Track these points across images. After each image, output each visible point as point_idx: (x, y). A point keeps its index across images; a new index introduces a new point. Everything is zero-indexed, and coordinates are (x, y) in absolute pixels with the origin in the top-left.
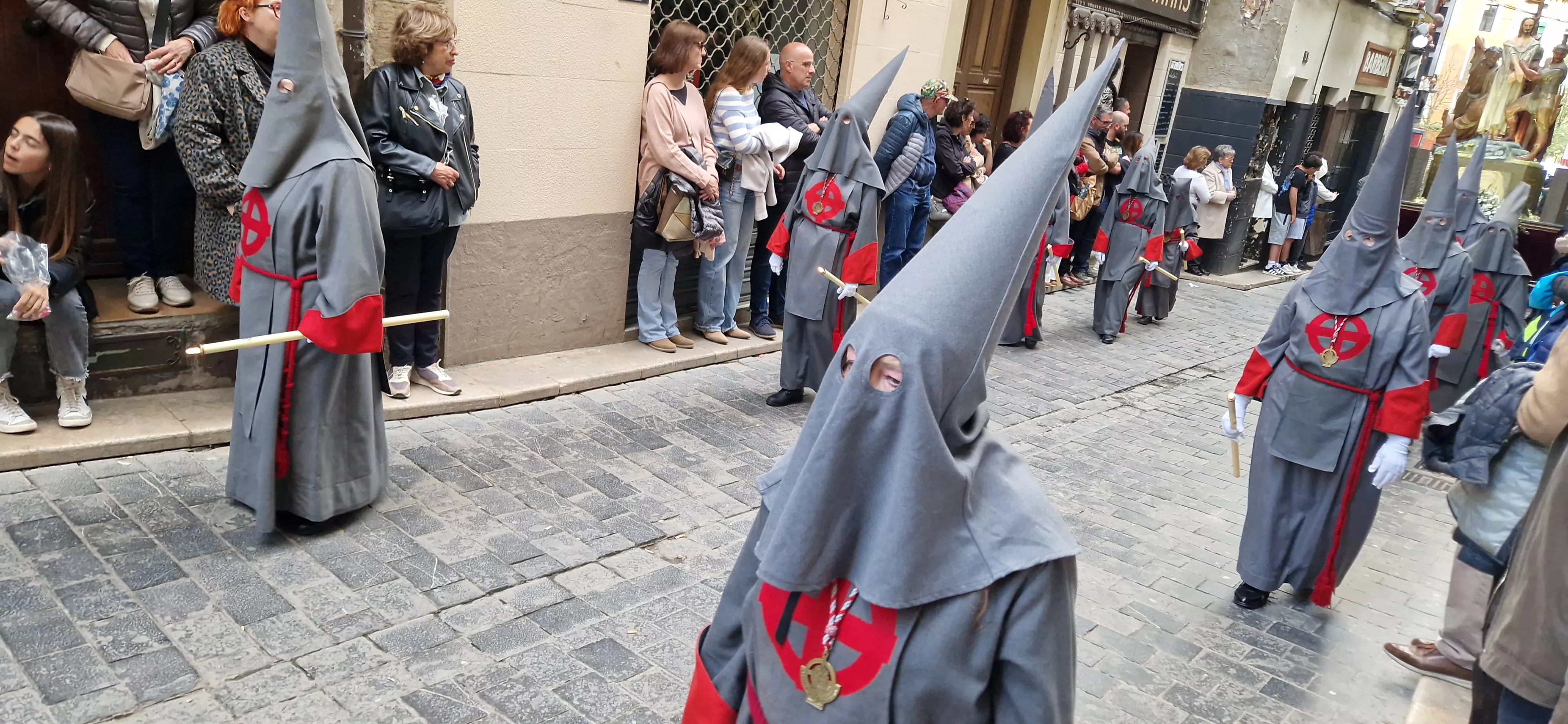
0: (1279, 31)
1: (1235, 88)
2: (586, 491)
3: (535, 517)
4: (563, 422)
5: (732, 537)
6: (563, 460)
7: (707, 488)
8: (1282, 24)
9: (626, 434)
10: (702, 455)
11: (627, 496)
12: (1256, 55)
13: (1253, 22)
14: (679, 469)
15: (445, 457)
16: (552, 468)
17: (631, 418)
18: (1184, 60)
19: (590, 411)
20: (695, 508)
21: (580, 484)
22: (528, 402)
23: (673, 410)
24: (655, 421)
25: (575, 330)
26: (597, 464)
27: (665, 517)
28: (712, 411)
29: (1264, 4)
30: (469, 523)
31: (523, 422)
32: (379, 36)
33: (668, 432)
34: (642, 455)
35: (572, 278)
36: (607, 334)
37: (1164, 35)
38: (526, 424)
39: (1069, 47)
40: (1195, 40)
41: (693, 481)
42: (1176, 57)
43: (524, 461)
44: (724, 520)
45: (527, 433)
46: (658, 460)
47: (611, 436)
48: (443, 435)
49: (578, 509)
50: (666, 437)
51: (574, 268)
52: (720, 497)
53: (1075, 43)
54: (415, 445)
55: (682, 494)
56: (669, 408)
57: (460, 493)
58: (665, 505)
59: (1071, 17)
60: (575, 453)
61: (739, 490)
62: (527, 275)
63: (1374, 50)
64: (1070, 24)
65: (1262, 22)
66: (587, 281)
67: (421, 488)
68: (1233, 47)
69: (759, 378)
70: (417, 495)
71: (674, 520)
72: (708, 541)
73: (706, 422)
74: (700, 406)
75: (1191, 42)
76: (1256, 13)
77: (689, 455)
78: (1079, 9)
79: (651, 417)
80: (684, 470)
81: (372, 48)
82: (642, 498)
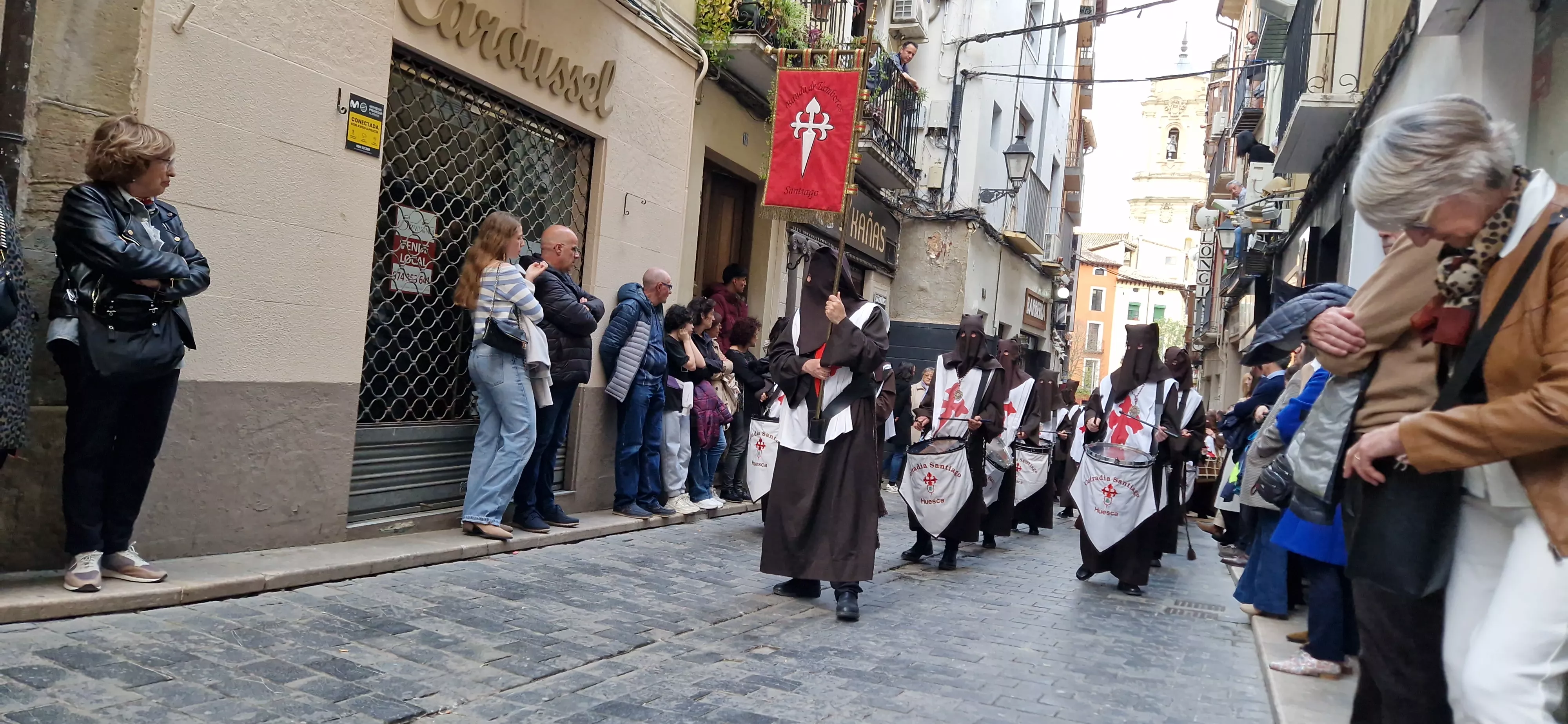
0: (961, 269)
1: (932, 319)
2: (310, 675)
3: (239, 705)
4: (272, 615)
5: (513, 707)
6: (274, 649)
7: (470, 665)
8: (962, 262)
9: (359, 622)
10: (459, 636)
11: (366, 677)
12: (945, 289)
13: (938, 261)
14: (432, 649)
15: (100, 655)
16: (260, 657)
17: (363, 609)
18: (885, 295)
19: (306, 604)
20: (459, 684)
21: (301, 670)
22: (221, 599)
23: (415, 600)
24: (395, 610)
25: (284, 523)
26: (323, 651)
27: (422, 693)
28: (465, 598)
29: (945, 246)
30: (138, 718)
31: (216, 617)
32: (41, 144)
33: (412, 618)
34: (382, 640)
35: (280, 458)
36: (326, 531)
37: (867, 272)
38: (220, 618)
39: (791, 268)
40: (892, 279)
41: (452, 660)
42: (880, 293)
43: (219, 653)
44: (498, 693)
45: (222, 627)
46: (406, 643)
47: (339, 625)
48: (98, 634)
49: (300, 693)
50: (411, 623)
51: (285, 445)
52: (490, 671)
53: (797, 264)
54: (58, 645)
55: (438, 673)
56: (411, 598)
57: (125, 688)
58: (421, 683)
59: (790, 241)
60: (292, 642)
61: (513, 663)
62: (223, 450)
63: (1032, 296)
64: (790, 248)
65: (946, 262)
66: (300, 463)
67: (64, 687)
68: (925, 283)
69: (517, 570)
70: (57, 694)
71: (433, 696)
72: (481, 713)
73: (459, 608)
74: (451, 595)
75: (888, 281)
76: (939, 254)
77: (443, 637)
78: (796, 234)
79: (389, 606)
80: (439, 650)
81: (31, 157)
82: (388, 678)
